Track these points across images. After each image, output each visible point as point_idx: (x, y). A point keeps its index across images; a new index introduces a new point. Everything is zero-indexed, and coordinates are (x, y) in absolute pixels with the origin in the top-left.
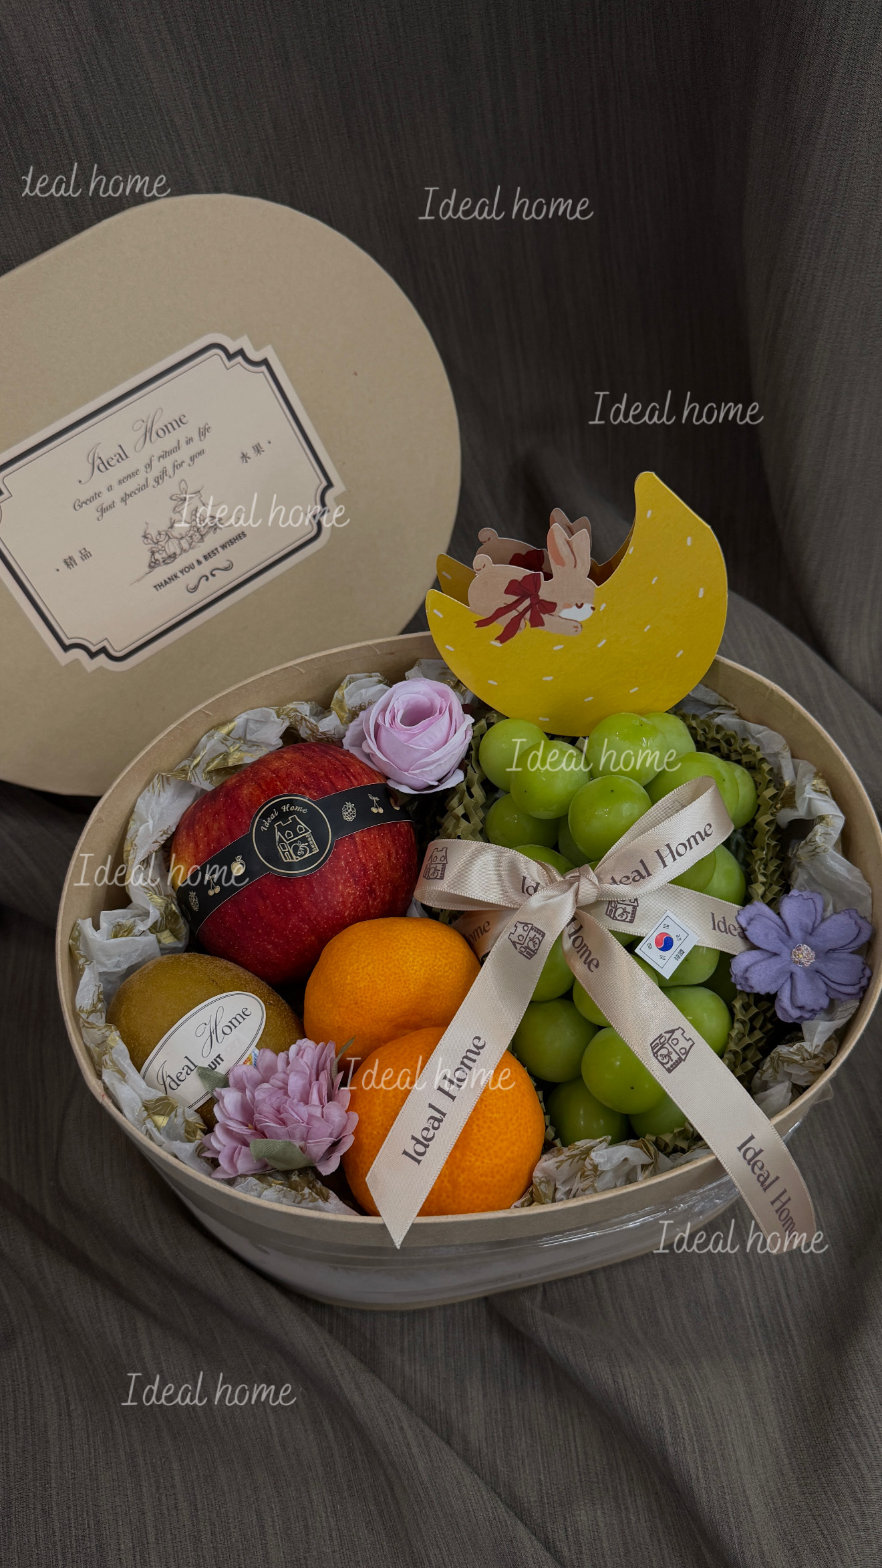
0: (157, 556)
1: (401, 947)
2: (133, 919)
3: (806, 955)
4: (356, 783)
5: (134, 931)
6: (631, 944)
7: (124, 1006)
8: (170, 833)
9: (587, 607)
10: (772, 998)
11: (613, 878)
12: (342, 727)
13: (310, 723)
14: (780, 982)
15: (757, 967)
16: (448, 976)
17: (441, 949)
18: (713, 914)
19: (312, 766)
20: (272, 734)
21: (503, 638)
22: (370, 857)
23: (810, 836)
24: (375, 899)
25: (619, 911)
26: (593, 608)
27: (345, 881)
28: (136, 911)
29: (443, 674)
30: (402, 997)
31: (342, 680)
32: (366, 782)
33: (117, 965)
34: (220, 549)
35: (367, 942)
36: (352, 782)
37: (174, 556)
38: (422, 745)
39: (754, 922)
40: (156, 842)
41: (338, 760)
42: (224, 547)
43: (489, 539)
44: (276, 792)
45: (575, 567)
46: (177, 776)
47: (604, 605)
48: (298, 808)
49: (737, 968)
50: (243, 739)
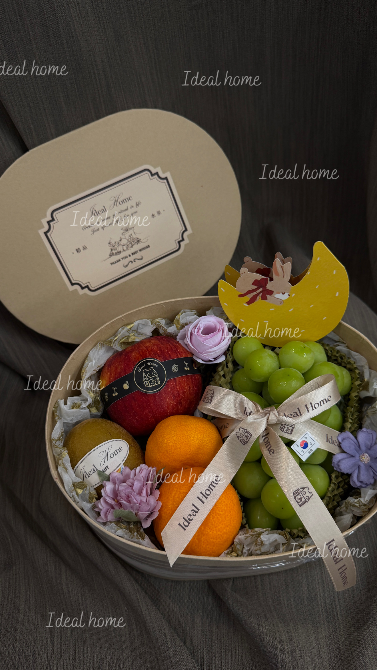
0: (113, 251)
1: (189, 430)
2: (81, 401)
3: (366, 458)
4: (179, 356)
5: (81, 407)
6: (289, 443)
7: (72, 439)
8: (101, 367)
9: (286, 294)
10: (349, 475)
11: (284, 414)
12: (177, 331)
13: (164, 328)
14: (354, 469)
15: (344, 461)
16: (208, 445)
17: (206, 433)
18: (327, 435)
19: (162, 347)
20: (148, 331)
21: (249, 303)
22: (181, 388)
23: (374, 405)
24: (181, 406)
25: (286, 429)
26: (289, 295)
27: (170, 397)
28: (83, 398)
29: (222, 314)
30: (187, 452)
31: (180, 311)
32: (184, 356)
33: (72, 420)
34: (139, 251)
35: (175, 426)
36: (178, 355)
37: (120, 252)
38: (209, 343)
39: (345, 441)
40: (95, 370)
41: (173, 345)
42: (140, 250)
43: (248, 261)
44: (146, 356)
45: (283, 277)
46: (107, 344)
47: (294, 295)
48: (154, 365)
49: (335, 460)
50: (136, 331)
